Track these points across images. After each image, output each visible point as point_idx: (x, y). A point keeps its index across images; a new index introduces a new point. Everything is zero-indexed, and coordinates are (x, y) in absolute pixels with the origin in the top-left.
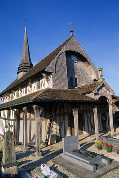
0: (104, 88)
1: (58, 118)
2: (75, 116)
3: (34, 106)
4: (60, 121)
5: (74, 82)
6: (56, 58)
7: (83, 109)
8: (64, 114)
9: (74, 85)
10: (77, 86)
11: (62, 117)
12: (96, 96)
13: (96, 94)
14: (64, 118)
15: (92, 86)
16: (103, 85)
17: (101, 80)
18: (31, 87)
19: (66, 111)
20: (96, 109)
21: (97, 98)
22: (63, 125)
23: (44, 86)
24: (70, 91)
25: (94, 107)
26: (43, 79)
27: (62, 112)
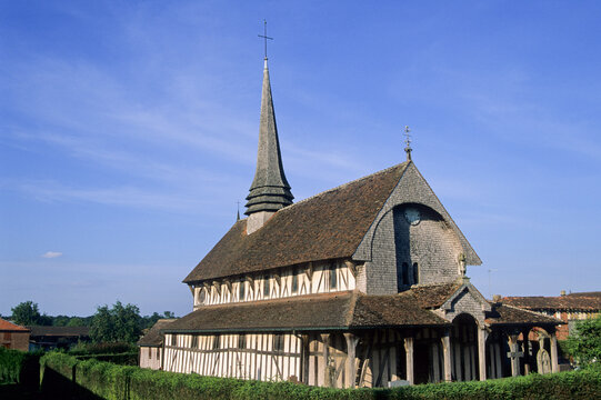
0: (467, 296)
1: (375, 354)
2: (407, 350)
3: (347, 335)
4: (380, 358)
5: (411, 273)
6: (373, 227)
7: (430, 335)
8: (388, 346)
9: (411, 279)
10: (416, 282)
11: (383, 352)
12: (449, 314)
13: (447, 311)
14: (388, 354)
15: (442, 293)
16: (466, 290)
17: (461, 281)
18: (310, 279)
19: (392, 340)
20: (447, 338)
21: (450, 318)
22: (386, 369)
23: (347, 285)
24: (401, 301)
25: (444, 336)
26: (344, 270)
27: (384, 341)
